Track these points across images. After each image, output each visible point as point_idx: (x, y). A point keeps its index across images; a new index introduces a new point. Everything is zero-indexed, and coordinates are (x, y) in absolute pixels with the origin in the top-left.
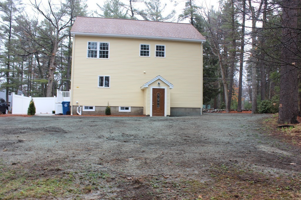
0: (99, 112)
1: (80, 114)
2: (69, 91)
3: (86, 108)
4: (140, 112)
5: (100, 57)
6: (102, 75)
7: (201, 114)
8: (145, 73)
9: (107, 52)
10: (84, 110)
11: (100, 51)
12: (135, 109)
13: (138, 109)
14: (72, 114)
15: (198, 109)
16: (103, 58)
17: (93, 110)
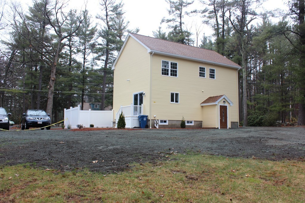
0: (171, 125)
1: (157, 127)
2: (141, 105)
3: (162, 121)
4: (200, 125)
5: (171, 75)
6: (173, 92)
7: (239, 127)
8: (203, 92)
9: (176, 71)
10: (160, 124)
11: (171, 70)
12: (197, 123)
13: (199, 122)
14: (151, 128)
15: (236, 123)
16: (173, 76)
17: (167, 124)
